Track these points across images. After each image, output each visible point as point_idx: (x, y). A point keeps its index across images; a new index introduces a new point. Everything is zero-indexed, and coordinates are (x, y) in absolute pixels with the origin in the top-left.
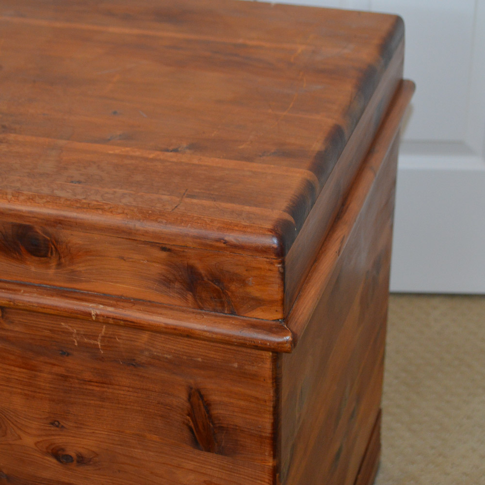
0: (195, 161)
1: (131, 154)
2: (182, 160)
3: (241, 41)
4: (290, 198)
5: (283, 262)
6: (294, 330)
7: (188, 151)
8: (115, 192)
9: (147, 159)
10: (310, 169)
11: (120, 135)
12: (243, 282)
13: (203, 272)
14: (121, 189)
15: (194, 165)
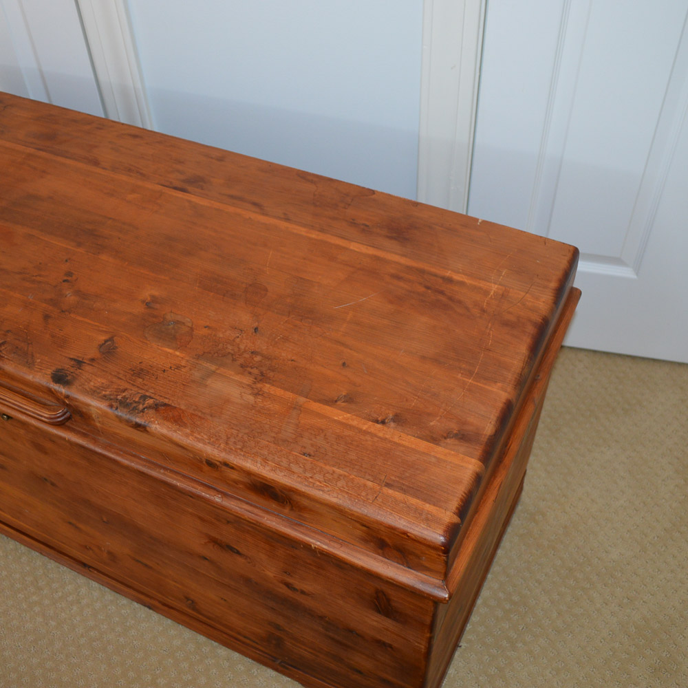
0: (396, 439)
1: (351, 422)
2: (387, 437)
3: (448, 274)
4: (460, 496)
5: (447, 557)
6: (451, 591)
7: (392, 424)
8: (334, 472)
9: (360, 431)
10: (480, 460)
11: (345, 396)
12: (418, 557)
13: (390, 544)
14: (338, 468)
15: (395, 443)
